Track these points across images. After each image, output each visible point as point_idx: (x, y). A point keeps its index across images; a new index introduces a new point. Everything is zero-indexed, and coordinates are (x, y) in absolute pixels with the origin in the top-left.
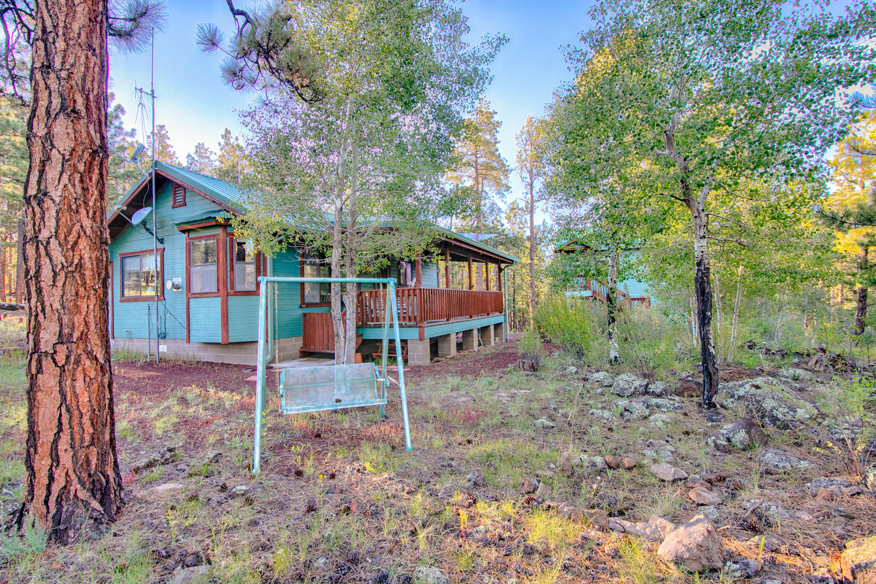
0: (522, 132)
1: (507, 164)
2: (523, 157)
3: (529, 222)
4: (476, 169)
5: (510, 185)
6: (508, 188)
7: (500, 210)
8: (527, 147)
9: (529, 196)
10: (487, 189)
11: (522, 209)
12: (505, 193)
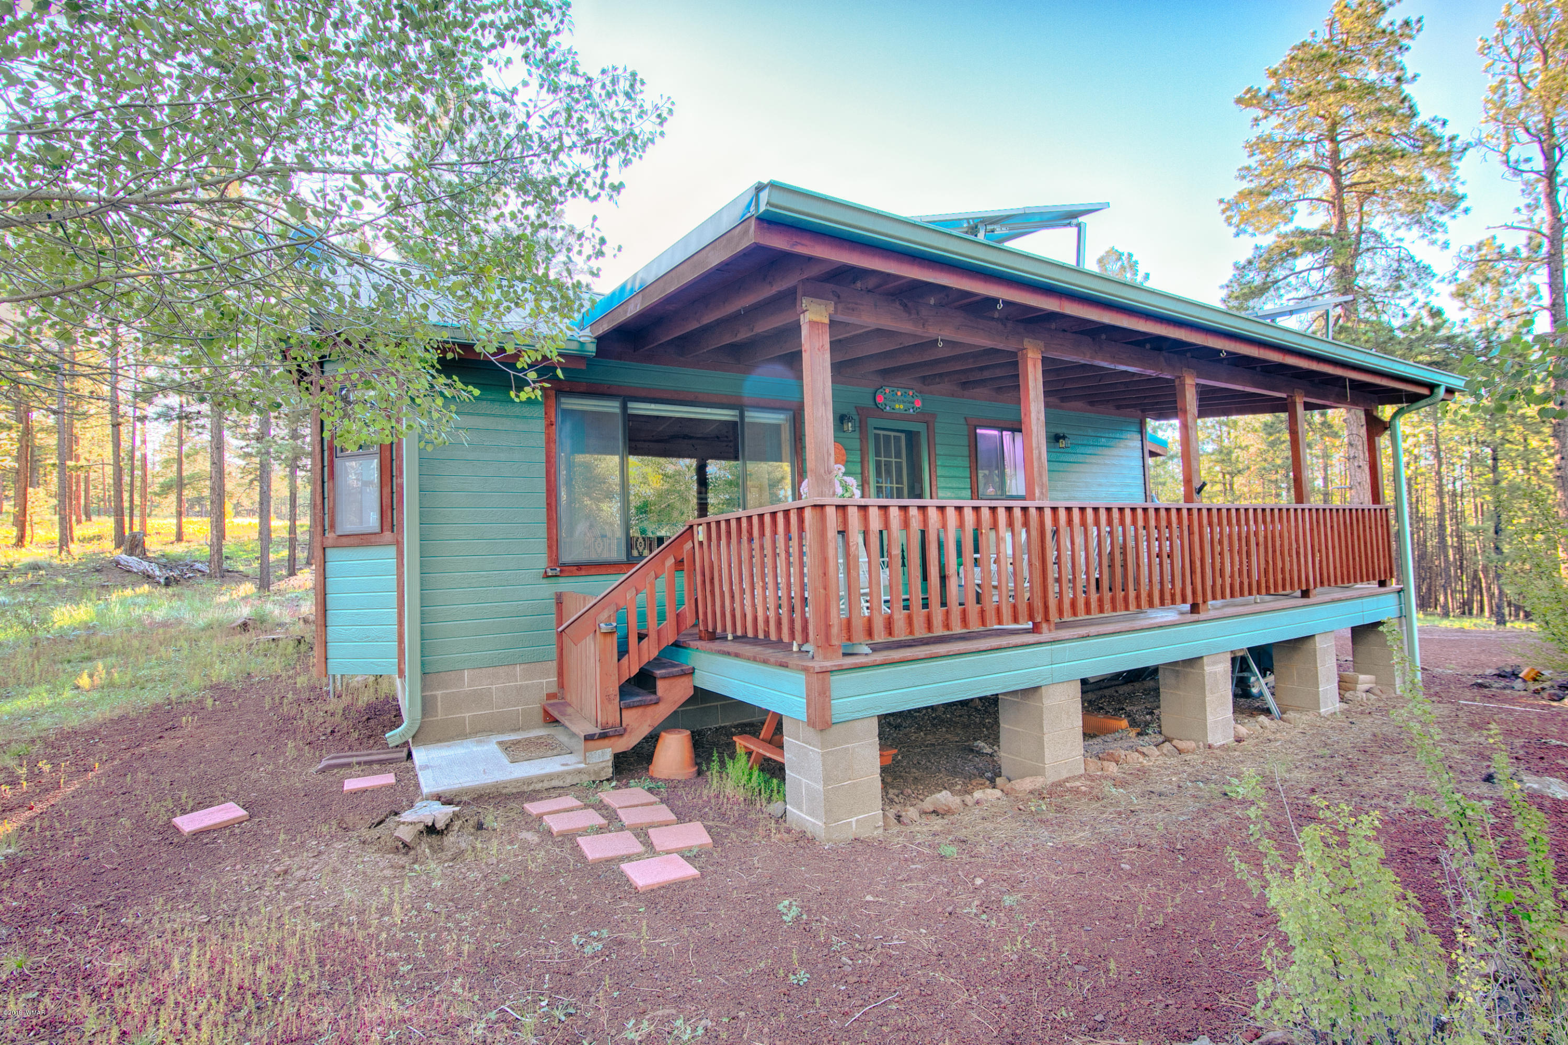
0: (1504, 25)
1: (1447, 133)
2: (1513, 100)
3: (1545, 291)
4: (1336, 175)
5: (1460, 190)
6: (1452, 201)
7: (1424, 271)
8: (1525, 68)
9: (1543, 214)
10: (1376, 223)
11: (1514, 256)
12: (1444, 219)
